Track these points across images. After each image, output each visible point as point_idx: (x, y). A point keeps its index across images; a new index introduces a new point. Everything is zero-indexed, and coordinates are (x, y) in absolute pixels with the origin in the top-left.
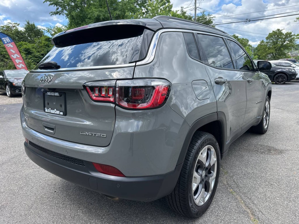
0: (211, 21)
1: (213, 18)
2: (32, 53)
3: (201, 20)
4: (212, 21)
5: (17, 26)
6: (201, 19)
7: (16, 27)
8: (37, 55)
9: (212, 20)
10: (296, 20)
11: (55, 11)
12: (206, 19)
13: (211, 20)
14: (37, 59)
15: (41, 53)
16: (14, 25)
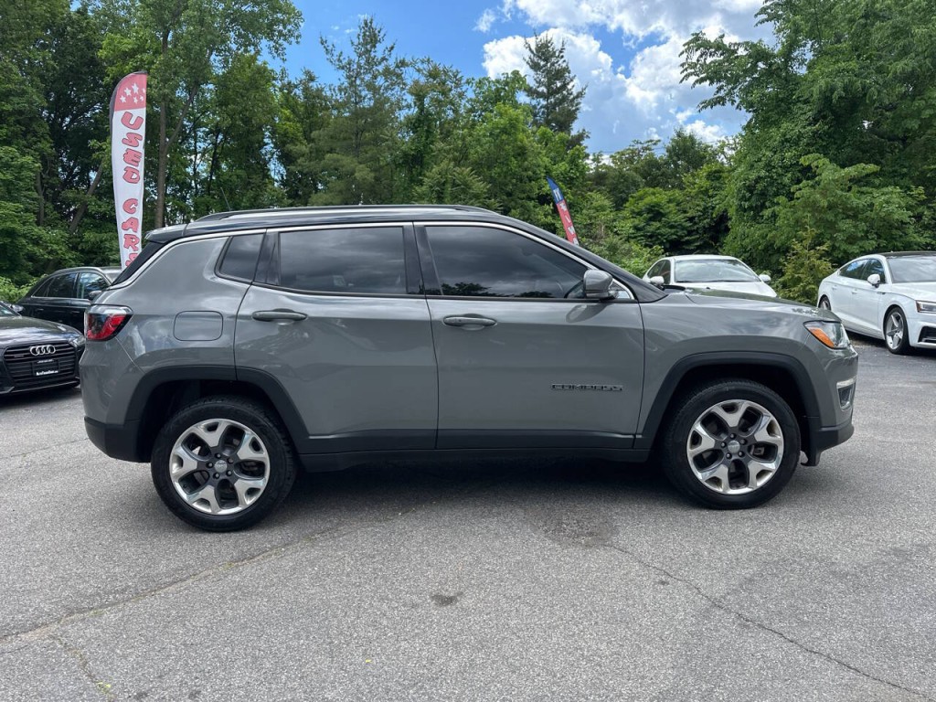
2: (663, 215)
5: (653, 147)
7: (650, 149)
8: (675, 222)
11: (712, 97)
14: (673, 231)
15: (688, 215)
16: (645, 145)
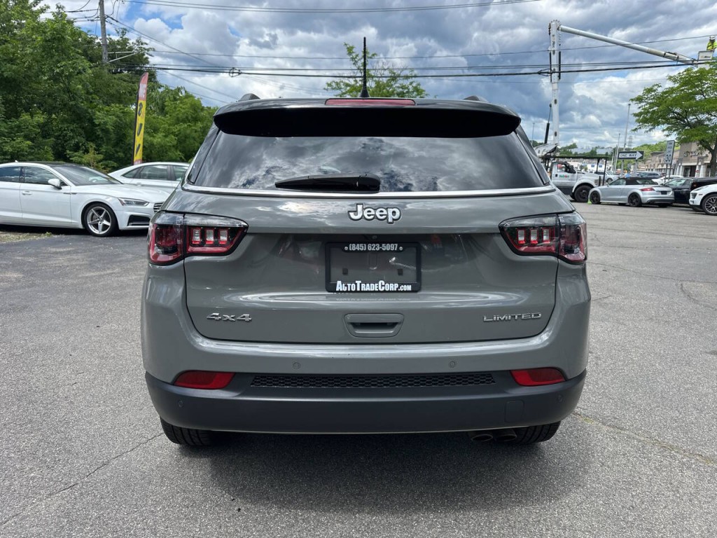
0: (144, 57)
1: (148, 50)
3: (120, 50)
4: (147, 58)
6: (119, 47)
9: (146, 56)
10: (326, 88)
12: (131, 49)
13: (143, 55)
